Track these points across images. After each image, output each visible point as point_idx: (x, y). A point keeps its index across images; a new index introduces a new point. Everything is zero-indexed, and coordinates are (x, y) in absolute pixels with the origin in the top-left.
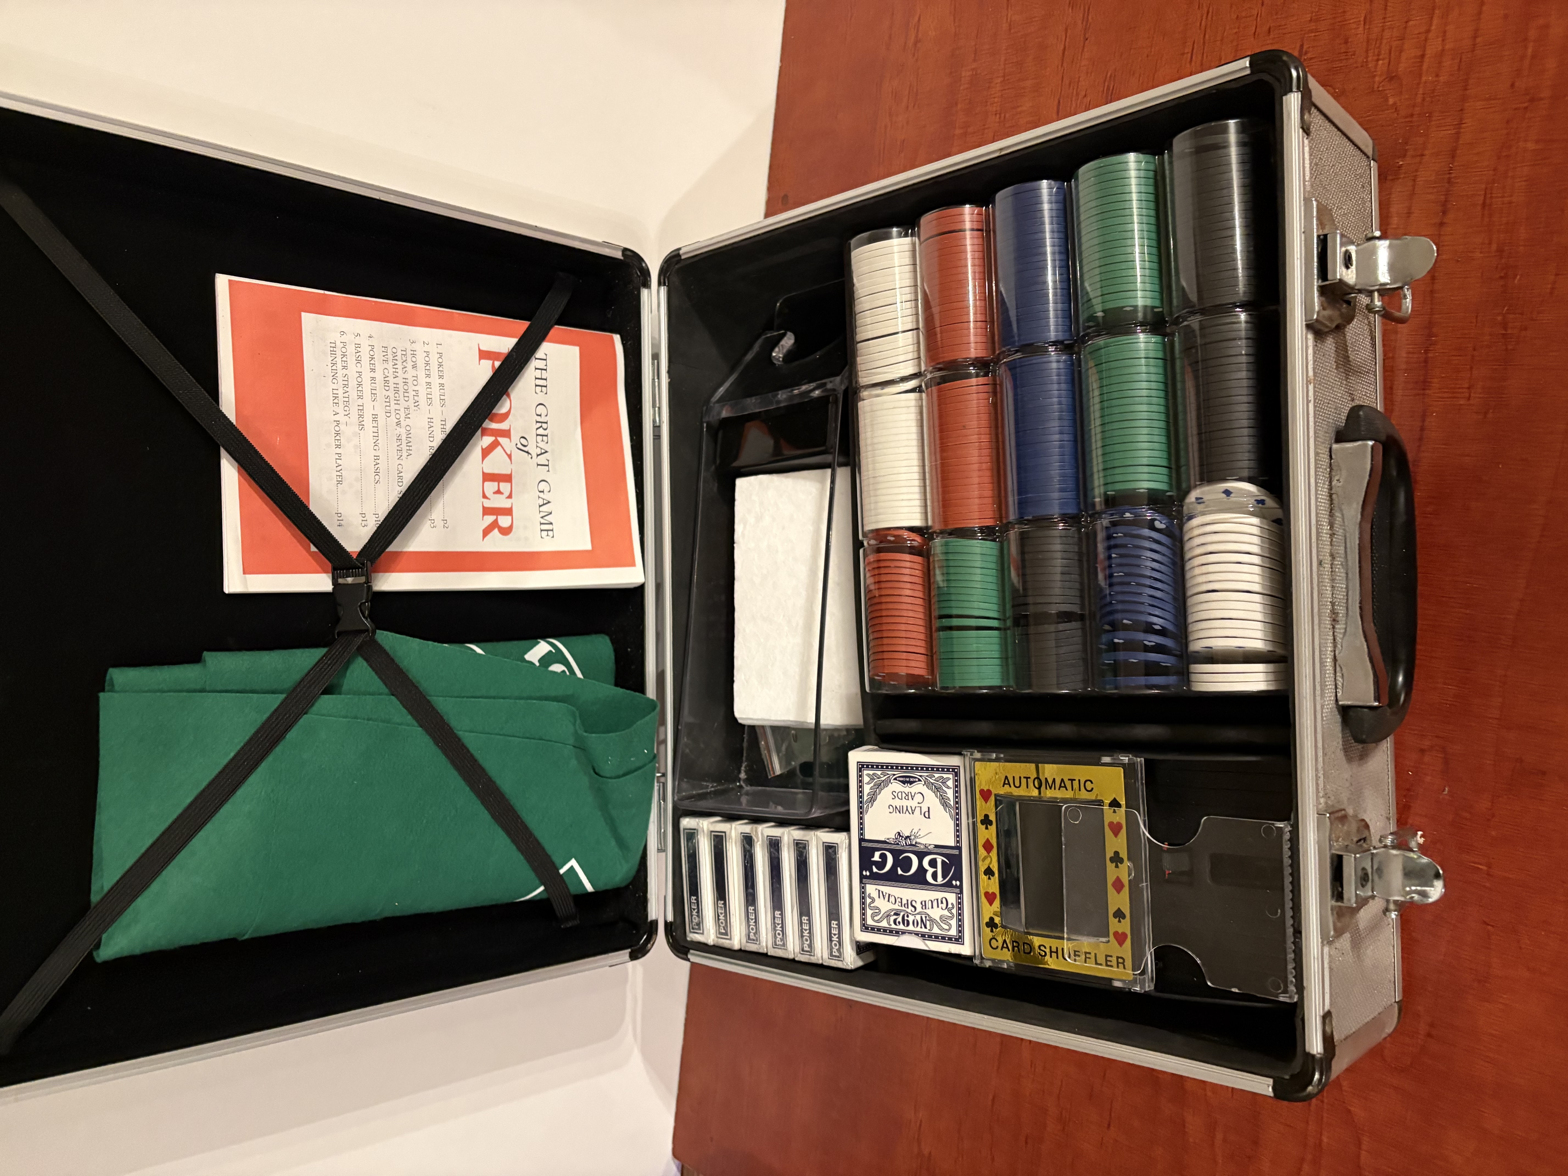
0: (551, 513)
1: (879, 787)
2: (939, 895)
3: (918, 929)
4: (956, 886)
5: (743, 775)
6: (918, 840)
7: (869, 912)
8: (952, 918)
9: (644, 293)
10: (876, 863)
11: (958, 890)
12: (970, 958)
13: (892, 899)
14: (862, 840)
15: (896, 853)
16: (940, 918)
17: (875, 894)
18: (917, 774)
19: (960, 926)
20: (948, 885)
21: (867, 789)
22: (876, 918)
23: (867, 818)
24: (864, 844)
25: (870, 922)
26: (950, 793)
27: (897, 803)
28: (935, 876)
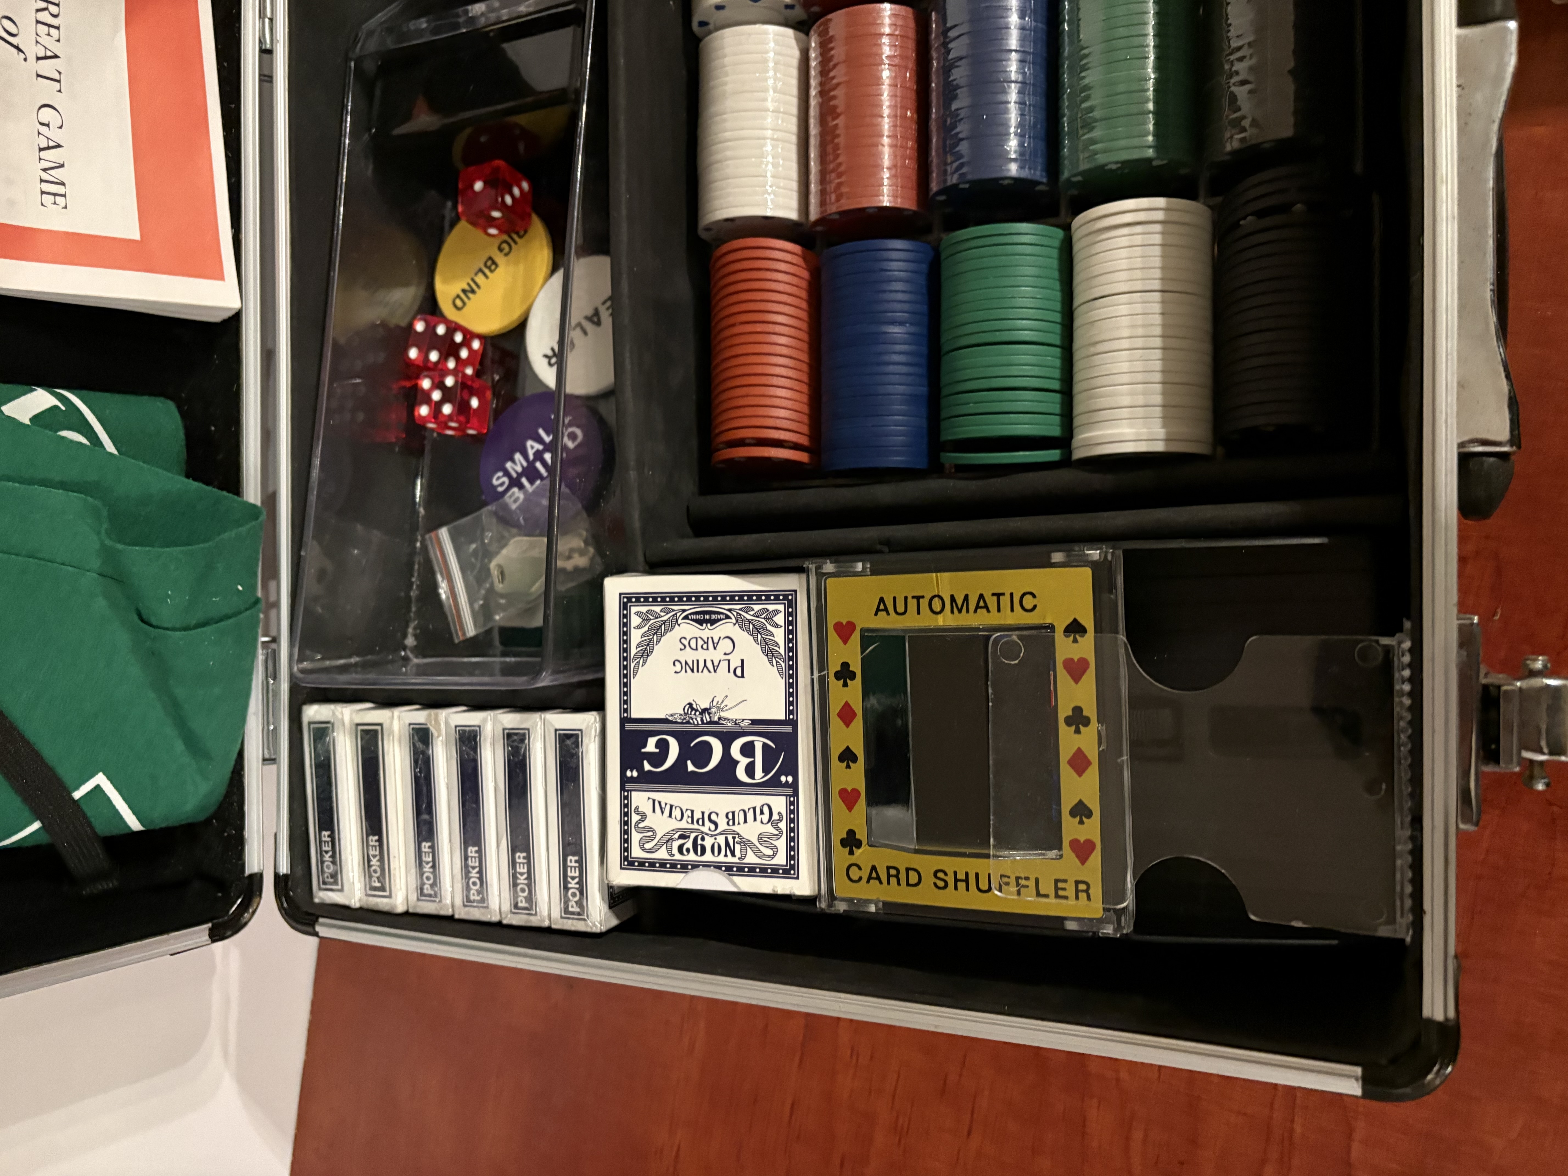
0: (62, 166)
1: (658, 631)
2: (757, 801)
3: (721, 858)
4: (787, 784)
5: (410, 641)
6: (723, 714)
7: (636, 837)
8: (778, 837)
10: (650, 757)
11: (790, 791)
12: (810, 901)
13: (677, 813)
14: (624, 721)
15: (684, 738)
16: (759, 838)
17: (646, 808)
18: (723, 608)
19: (792, 849)
20: (773, 784)
21: (636, 637)
22: (648, 846)
23: (634, 683)
24: (629, 727)
25: (636, 852)
26: (779, 636)
27: (689, 656)
28: (750, 770)
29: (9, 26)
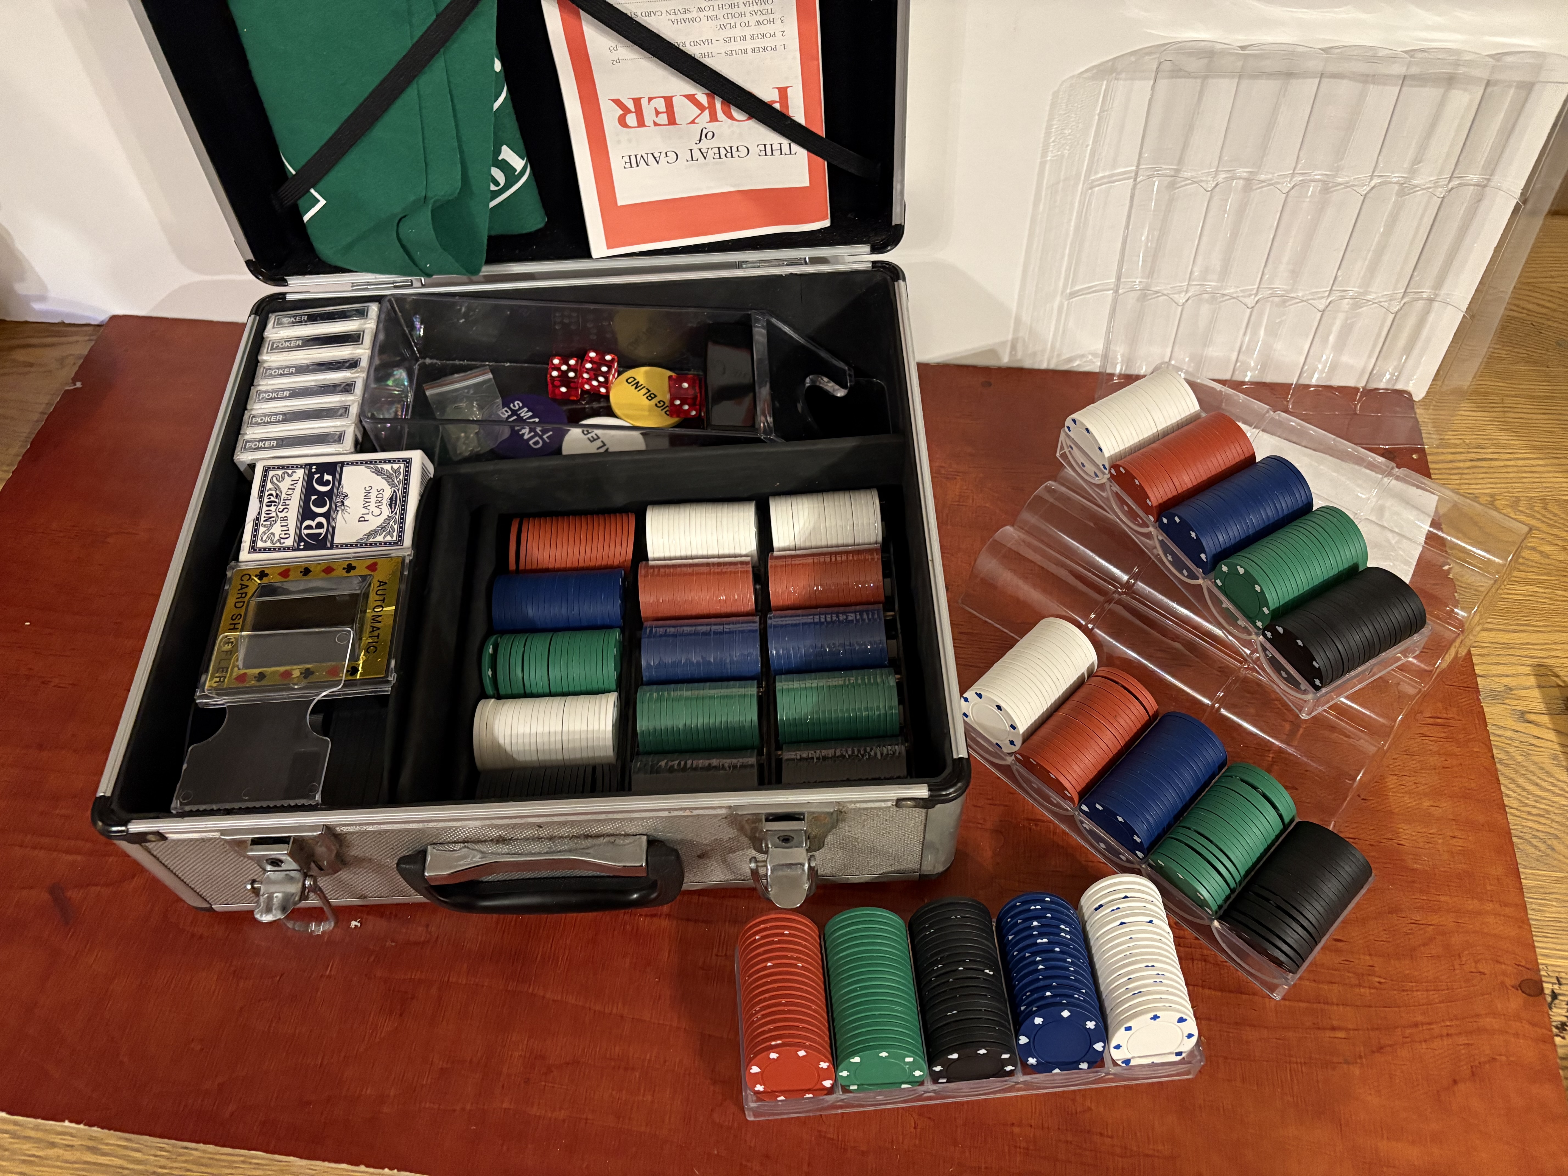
0: (648, 165)
1: (388, 477)
2: (292, 532)
3: (263, 515)
4: (299, 545)
5: (428, 361)
6: (340, 512)
7: (280, 472)
8: (272, 543)
9: (867, 248)
10: (322, 477)
11: (295, 547)
12: (236, 558)
13: (290, 492)
14: (342, 464)
15: (329, 494)
16: (273, 533)
17: (295, 477)
18: (397, 510)
19: (265, 550)
20: (301, 539)
21: (387, 467)
22: (274, 479)
23: (362, 467)
24: (339, 466)
25: (271, 473)
26: (379, 538)
27: (374, 494)
28: (309, 527)
29: (710, 135)
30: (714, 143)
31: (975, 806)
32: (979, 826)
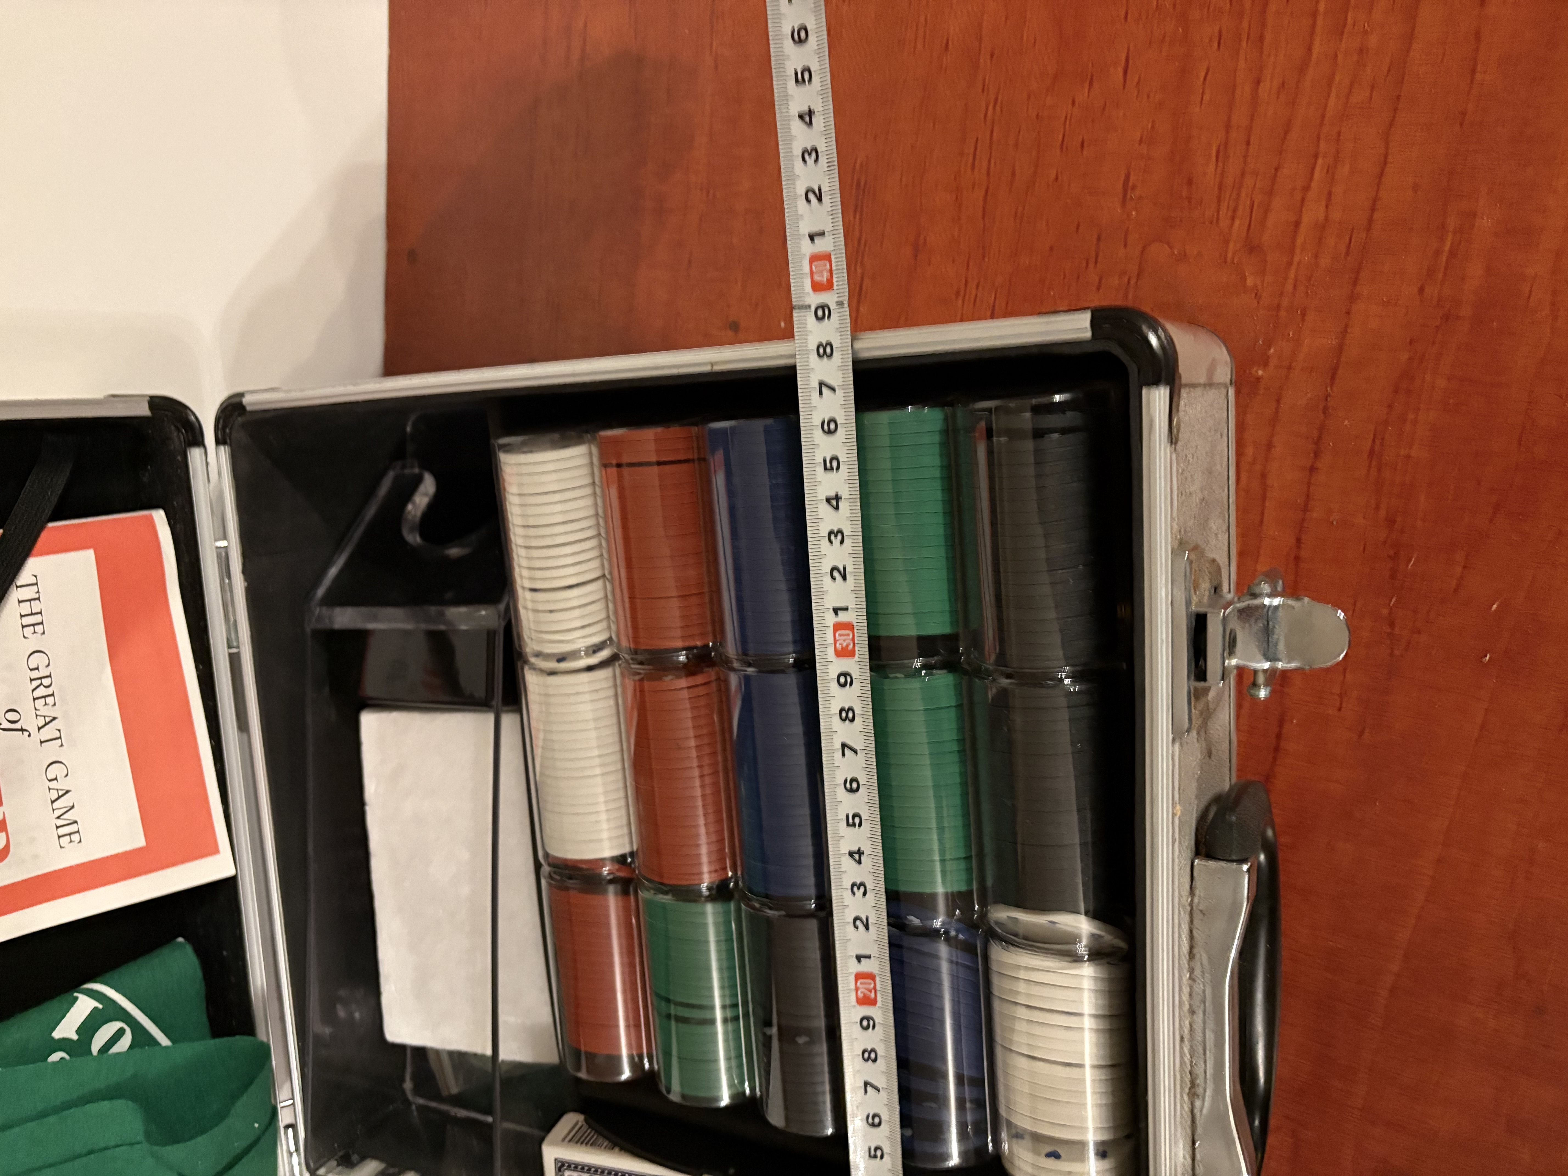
0: (73, 807)
9: (195, 455)
29: (12, 716)
30: (26, 708)
31: (1099, 287)
32: (1133, 281)
